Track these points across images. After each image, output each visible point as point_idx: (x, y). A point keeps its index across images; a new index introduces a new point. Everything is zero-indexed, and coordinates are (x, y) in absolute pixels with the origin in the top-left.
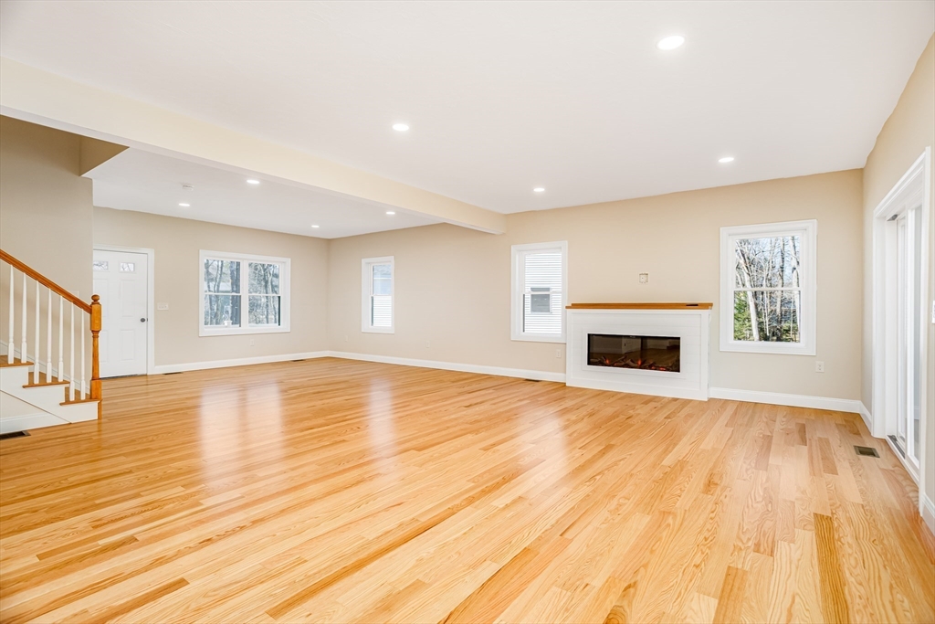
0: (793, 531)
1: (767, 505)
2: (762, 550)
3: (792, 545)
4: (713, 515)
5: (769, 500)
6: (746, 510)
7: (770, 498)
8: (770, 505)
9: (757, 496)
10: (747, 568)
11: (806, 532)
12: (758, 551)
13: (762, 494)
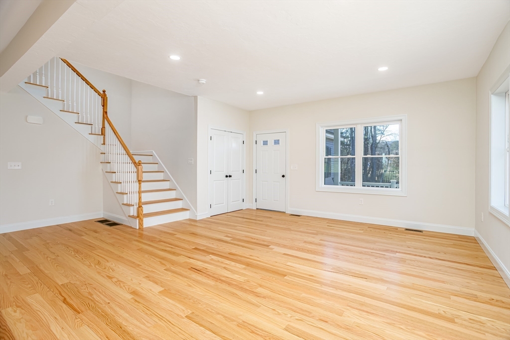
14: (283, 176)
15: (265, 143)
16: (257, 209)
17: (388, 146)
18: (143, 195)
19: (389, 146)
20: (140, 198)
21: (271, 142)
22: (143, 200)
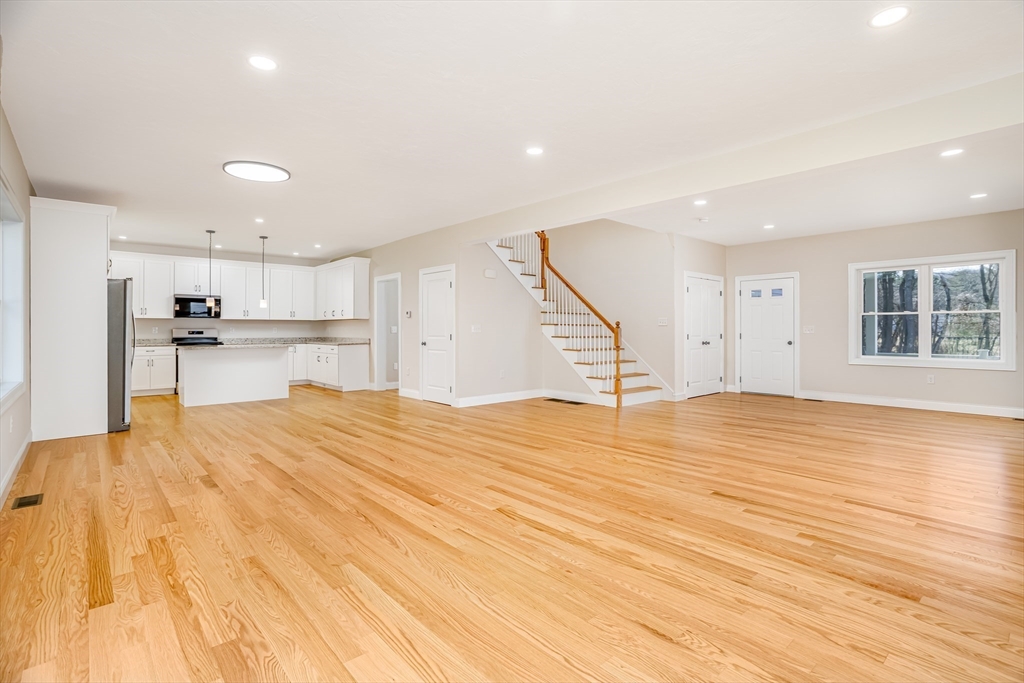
0: (135, 568)
1: (175, 580)
2: (159, 540)
3: (134, 555)
4: (220, 542)
5: (176, 589)
6: (194, 563)
7: (176, 594)
8: (172, 583)
9: (194, 586)
10: (164, 526)
11: (121, 573)
12: (161, 538)
13: (190, 593)
14: (790, 343)
15: (757, 294)
16: (742, 393)
17: (945, 286)
18: (621, 365)
19: (948, 283)
20: (618, 369)
21: (766, 293)
22: (621, 372)
